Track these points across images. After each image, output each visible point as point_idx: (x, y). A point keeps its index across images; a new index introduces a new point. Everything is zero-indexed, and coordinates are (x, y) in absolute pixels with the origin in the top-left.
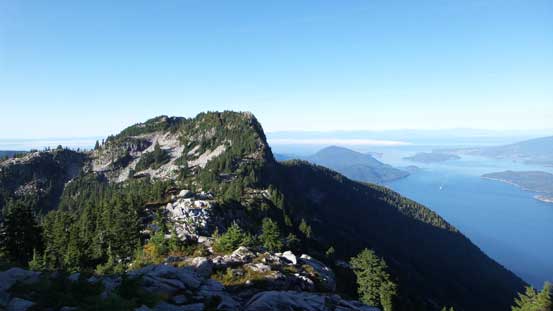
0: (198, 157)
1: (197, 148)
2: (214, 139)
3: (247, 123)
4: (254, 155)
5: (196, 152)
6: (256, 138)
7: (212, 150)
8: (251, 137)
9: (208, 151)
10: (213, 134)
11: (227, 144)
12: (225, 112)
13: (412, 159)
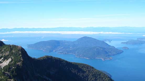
0: (2, 62)
1: (2, 58)
2: (8, 56)
3: (19, 51)
4: (19, 63)
5: (2, 60)
6: (21, 57)
7: (7, 60)
8: (19, 57)
9: (6, 60)
10: (8, 54)
11: (12, 58)
12: (13, 45)
13: (127, 43)
